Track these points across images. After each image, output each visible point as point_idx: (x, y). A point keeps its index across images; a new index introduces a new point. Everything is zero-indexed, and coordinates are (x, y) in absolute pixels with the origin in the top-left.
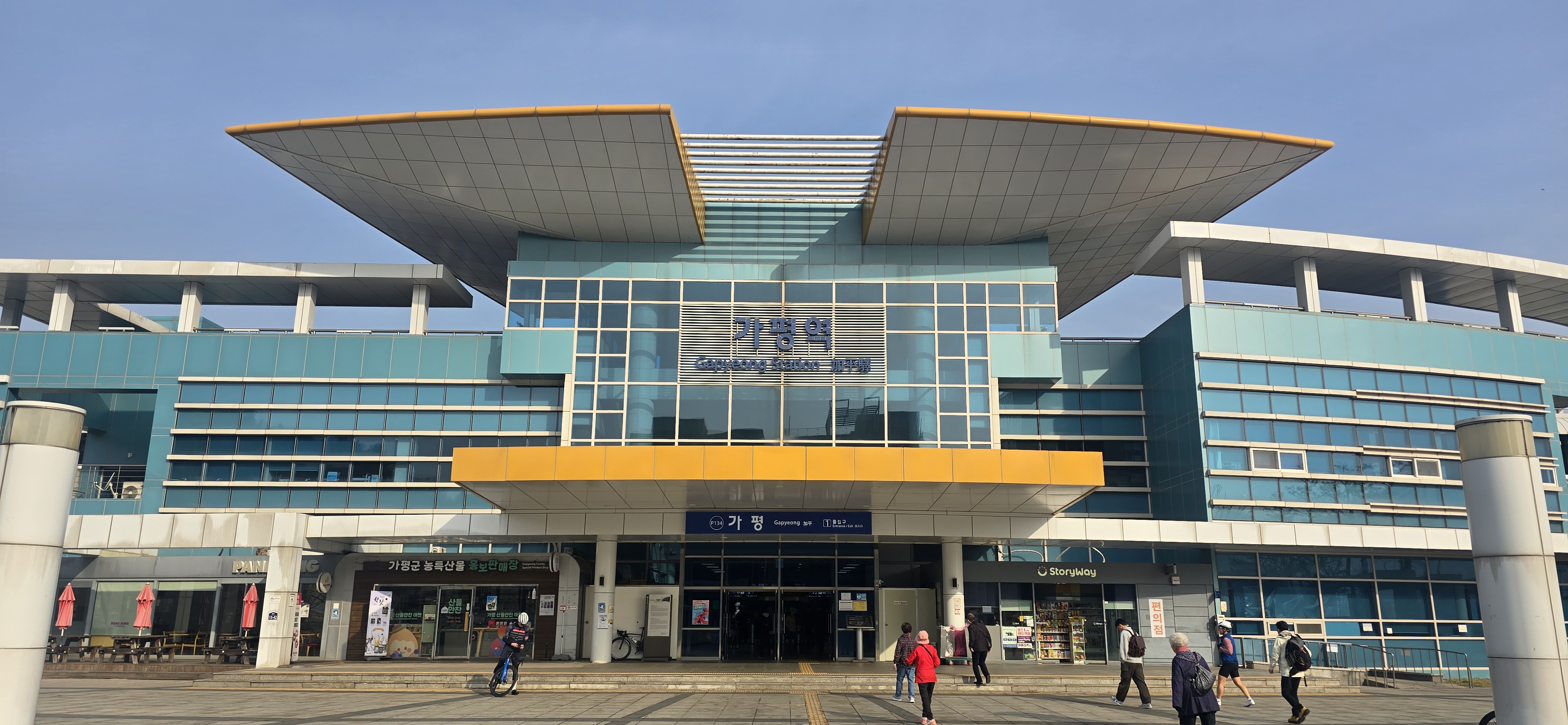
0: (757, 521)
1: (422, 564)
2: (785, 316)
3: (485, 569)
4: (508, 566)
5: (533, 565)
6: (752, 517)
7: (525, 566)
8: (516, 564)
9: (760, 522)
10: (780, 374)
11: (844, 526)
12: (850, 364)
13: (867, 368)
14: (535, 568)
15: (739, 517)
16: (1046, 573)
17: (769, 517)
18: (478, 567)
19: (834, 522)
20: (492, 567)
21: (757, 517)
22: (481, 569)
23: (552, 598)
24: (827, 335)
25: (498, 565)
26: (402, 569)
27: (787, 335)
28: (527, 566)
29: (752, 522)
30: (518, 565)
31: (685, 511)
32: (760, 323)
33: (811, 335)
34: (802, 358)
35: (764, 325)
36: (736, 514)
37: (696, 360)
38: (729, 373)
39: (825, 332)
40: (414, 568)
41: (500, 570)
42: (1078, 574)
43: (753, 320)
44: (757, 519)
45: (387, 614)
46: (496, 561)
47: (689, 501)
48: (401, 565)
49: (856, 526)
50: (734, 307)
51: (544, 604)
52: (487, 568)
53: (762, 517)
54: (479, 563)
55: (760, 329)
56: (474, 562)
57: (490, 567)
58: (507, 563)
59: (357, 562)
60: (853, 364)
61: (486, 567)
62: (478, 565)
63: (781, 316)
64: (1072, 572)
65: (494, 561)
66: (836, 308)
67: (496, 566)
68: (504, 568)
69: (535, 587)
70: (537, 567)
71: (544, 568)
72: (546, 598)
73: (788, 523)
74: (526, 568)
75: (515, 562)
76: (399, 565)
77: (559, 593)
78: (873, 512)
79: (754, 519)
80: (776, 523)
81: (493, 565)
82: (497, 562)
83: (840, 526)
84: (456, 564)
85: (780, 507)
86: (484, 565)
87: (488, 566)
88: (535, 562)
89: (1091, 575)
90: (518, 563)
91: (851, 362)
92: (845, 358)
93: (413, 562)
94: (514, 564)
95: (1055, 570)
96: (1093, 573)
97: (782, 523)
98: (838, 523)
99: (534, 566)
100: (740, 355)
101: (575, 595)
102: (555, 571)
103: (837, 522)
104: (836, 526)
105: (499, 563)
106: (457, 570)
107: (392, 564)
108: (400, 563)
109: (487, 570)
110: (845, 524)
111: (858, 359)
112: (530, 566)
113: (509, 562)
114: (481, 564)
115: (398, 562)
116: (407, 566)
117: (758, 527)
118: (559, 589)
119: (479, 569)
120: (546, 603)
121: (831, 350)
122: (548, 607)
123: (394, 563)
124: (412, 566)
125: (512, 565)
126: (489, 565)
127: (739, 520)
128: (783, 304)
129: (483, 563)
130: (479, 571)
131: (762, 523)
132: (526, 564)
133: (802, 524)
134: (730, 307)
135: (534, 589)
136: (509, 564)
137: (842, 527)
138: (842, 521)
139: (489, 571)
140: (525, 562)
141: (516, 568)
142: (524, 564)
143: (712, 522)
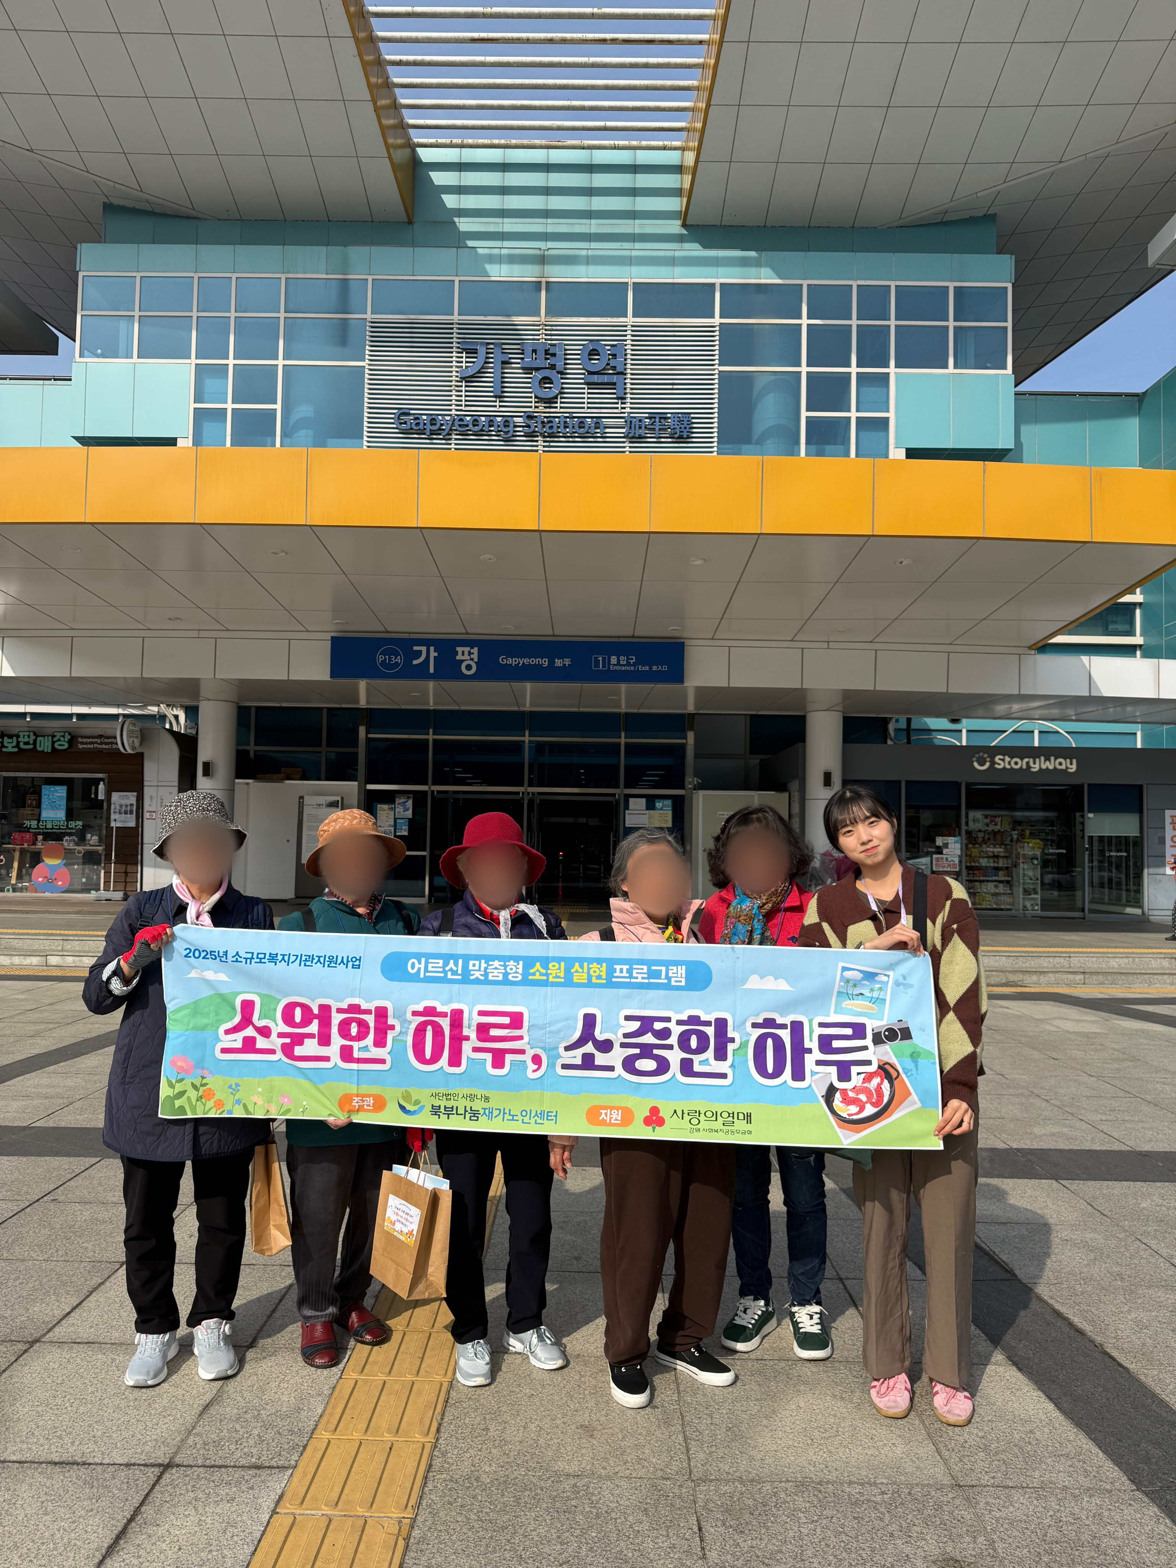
0: (466, 657)
2: (546, 339)
3: (13, 747)
4: (53, 742)
5: (96, 743)
6: (458, 649)
7: (82, 743)
8: (67, 740)
9: (472, 659)
10: (537, 440)
11: (632, 668)
13: (688, 433)
14: (100, 746)
15: (432, 649)
16: (988, 765)
17: (490, 650)
18: (2, 742)
19: (614, 660)
20: (24, 743)
21: (467, 649)
22: (7, 747)
23: (131, 798)
24: (618, 374)
25: (35, 741)
27: (550, 374)
28: (86, 743)
29: (458, 658)
30: (70, 742)
31: (328, 636)
32: (503, 353)
33: (590, 374)
34: (575, 414)
35: (511, 355)
36: (427, 643)
37: (394, 416)
39: (616, 370)
41: (39, 749)
42: (1044, 767)
43: (492, 345)
44: (466, 653)
46: (32, 734)
47: (338, 618)
49: (655, 668)
50: (459, 324)
51: (118, 807)
52: (18, 746)
53: (475, 650)
55: (504, 363)
57: (21, 744)
58: (50, 738)
60: (662, 425)
61: (14, 744)
62: (1, 740)
63: (538, 339)
64: (1034, 763)
65: (28, 733)
66: (633, 326)
67: (31, 742)
68: (45, 745)
69: (102, 780)
70: (104, 746)
71: (114, 746)
72: (122, 797)
73: (526, 661)
74: (84, 746)
75: (64, 736)
77: (146, 789)
78: (688, 642)
79: (460, 653)
80: (503, 660)
81: (26, 740)
82: (35, 735)
83: (623, 668)
85: (512, 635)
86: (10, 740)
87: (18, 743)
88: (100, 736)
89: (1067, 768)
90: (70, 738)
91: (658, 420)
92: (648, 415)
94: (62, 739)
95: (1003, 760)
96: (1071, 764)
97: (513, 661)
98: (621, 663)
99: (99, 744)
100: (468, 408)
102: (136, 752)
103: (619, 660)
104: (618, 668)
105: (37, 736)
109: (16, 750)
110: (634, 665)
111: (670, 415)
112: (91, 743)
113: (53, 736)
114: (6, 738)
117: (469, 667)
118: (146, 783)
119: (3, 746)
120: (122, 806)
121: (624, 401)
122: (127, 813)
125: (59, 740)
126: (20, 739)
127: (433, 654)
128: (543, 321)
129: (10, 736)
130: (4, 750)
131: (476, 660)
132: (85, 740)
133: (551, 663)
134: (452, 324)
135: (102, 783)
136: (55, 739)
137: (628, 668)
138: (628, 659)
139: (20, 750)
140: (83, 737)
141: (66, 746)
142: (80, 740)
143: (380, 658)
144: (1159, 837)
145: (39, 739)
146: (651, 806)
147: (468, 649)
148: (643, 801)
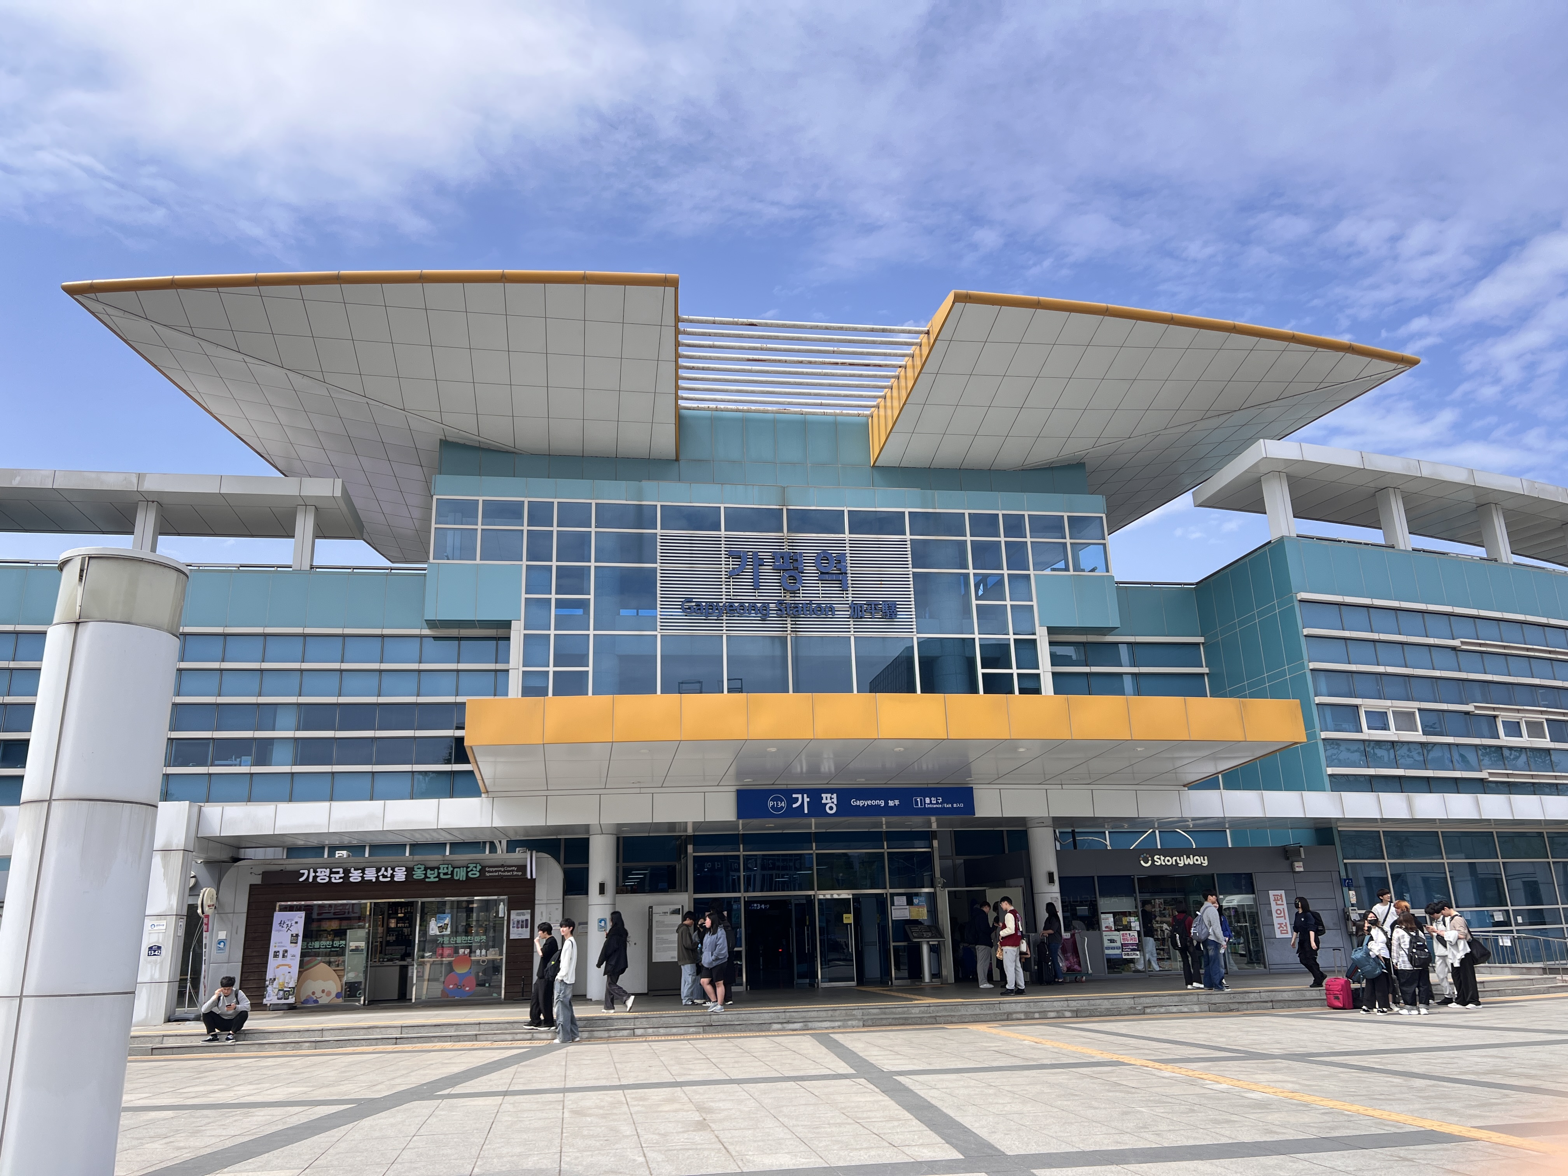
0: (829, 801)
1: (347, 872)
2: (789, 549)
3: (434, 878)
4: (467, 872)
5: (500, 871)
6: (823, 795)
7: (490, 872)
8: (478, 870)
9: (833, 802)
10: (786, 621)
11: (940, 806)
12: (873, 607)
13: (893, 614)
14: (504, 874)
15: (805, 796)
16: (1150, 862)
17: (844, 795)
18: (425, 874)
19: (928, 800)
20: (445, 874)
21: (829, 795)
22: (430, 878)
23: (526, 915)
24: (842, 573)
25: (452, 872)
26: (319, 880)
27: (792, 573)
28: (492, 872)
29: (823, 802)
30: (480, 871)
31: (734, 789)
32: (759, 558)
33: (822, 573)
34: (813, 602)
35: (765, 560)
36: (802, 791)
37: (681, 603)
38: (722, 620)
39: (840, 570)
40: (335, 879)
41: (456, 878)
42: (1187, 863)
43: (751, 553)
44: (829, 798)
45: (296, 943)
46: (450, 865)
47: (739, 774)
48: (317, 874)
49: (955, 805)
50: (725, 538)
51: (516, 923)
52: (438, 876)
53: (835, 796)
54: (426, 869)
55: (760, 565)
56: (420, 868)
57: (441, 875)
58: (465, 868)
59: (251, 873)
60: (876, 609)
61: (436, 875)
62: (424, 872)
63: (784, 549)
64: (1180, 861)
65: (447, 866)
66: (850, 540)
67: (449, 873)
68: (460, 875)
69: (503, 900)
70: (506, 874)
71: (515, 873)
72: (518, 914)
73: (869, 802)
74: (491, 874)
75: (476, 867)
76: (314, 874)
77: (536, 907)
78: (974, 786)
79: (824, 798)
80: (854, 802)
81: (446, 871)
82: (452, 867)
83: (934, 806)
84: (394, 871)
85: (861, 782)
86: (433, 872)
87: (439, 873)
88: (502, 866)
89: (1202, 863)
90: (480, 867)
91: (873, 606)
92: (865, 602)
93: (334, 870)
94: (474, 869)
95: (1160, 859)
96: (1204, 860)
97: (860, 803)
98: (933, 802)
99: (502, 872)
100: (735, 597)
101: (557, 909)
102: (534, 877)
103: (931, 801)
104: (931, 806)
105: (454, 868)
106: (396, 879)
107: (303, 874)
108: (315, 872)
109: (437, 879)
110: (941, 803)
111: (881, 602)
112: (496, 871)
113: (467, 867)
114: (429, 870)
115: (312, 870)
116: (326, 876)
117: (831, 808)
118: (536, 902)
119: (426, 877)
120: (518, 922)
121: (847, 592)
122: (522, 927)
123: (306, 872)
124: (332, 876)
125: (472, 870)
126: (440, 871)
127: (806, 800)
128: (786, 535)
129: (432, 869)
130: (427, 880)
131: (835, 803)
132: (491, 869)
133: (886, 803)
134: (721, 537)
135: (502, 903)
136: (469, 870)
137: (938, 806)
138: (937, 800)
139: (441, 879)
140: (489, 867)
141: (478, 874)
142: (487, 869)
143: (771, 804)
144: (1268, 911)
145: (456, 870)
146: (910, 902)
148: (905, 898)
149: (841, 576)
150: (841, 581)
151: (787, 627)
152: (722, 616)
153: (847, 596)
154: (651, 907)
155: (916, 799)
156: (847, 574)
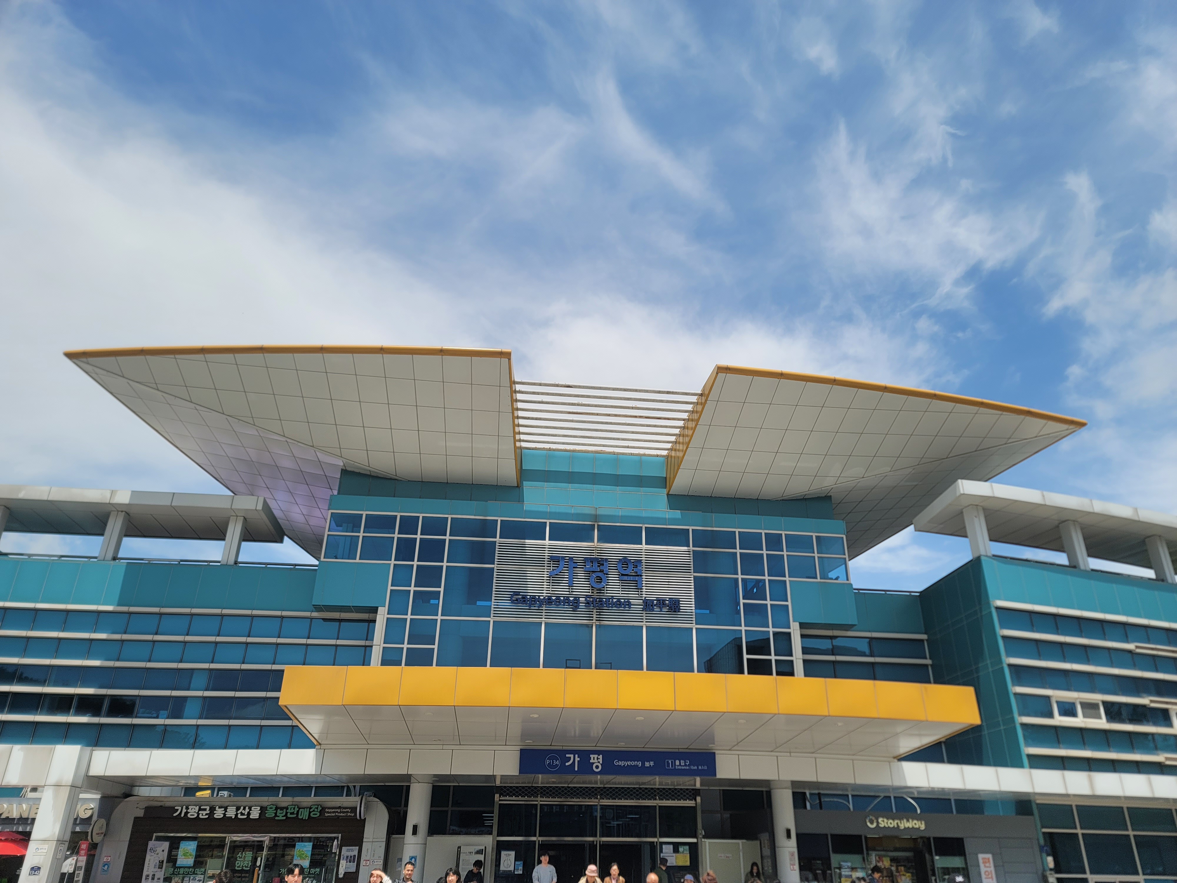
0: (596, 761)
1: (212, 809)
2: (598, 556)
3: (282, 816)
4: (310, 812)
5: (337, 812)
6: (591, 756)
7: (328, 812)
8: (319, 811)
9: (599, 762)
10: (593, 612)
11: (688, 768)
13: (677, 608)
14: (340, 815)
15: (576, 756)
16: (875, 824)
17: (609, 756)
18: (276, 813)
19: (677, 762)
20: (291, 814)
22: (279, 816)
23: (355, 851)
24: (638, 576)
25: (298, 811)
26: (189, 816)
27: (600, 574)
28: (330, 813)
29: (591, 761)
30: (320, 812)
31: (518, 748)
32: (574, 562)
33: (623, 575)
34: (614, 597)
35: (578, 564)
36: (574, 752)
37: (510, 596)
38: (542, 610)
39: (636, 573)
40: (202, 815)
41: (300, 817)
42: (906, 826)
43: (568, 558)
44: (596, 759)
45: (162, 867)
46: (296, 806)
47: (525, 736)
48: (188, 811)
49: (700, 767)
50: (548, 546)
52: (286, 815)
53: (601, 757)
54: (277, 809)
55: (574, 568)
56: (272, 808)
57: (289, 814)
58: (308, 809)
59: (137, 807)
60: (664, 604)
61: (284, 814)
62: (275, 811)
63: (593, 555)
65: (294, 806)
66: (646, 550)
67: (295, 812)
68: (304, 815)
69: (337, 838)
70: (342, 814)
71: (348, 814)
72: (348, 851)
73: (629, 763)
74: (329, 815)
75: (317, 808)
76: (186, 811)
77: (364, 844)
78: (717, 752)
79: (592, 758)
80: (616, 763)
81: (292, 811)
82: (298, 808)
83: (683, 768)
84: (250, 810)
86: (282, 812)
87: (287, 813)
88: (340, 808)
89: (920, 827)
90: (321, 808)
91: (661, 602)
92: (655, 599)
93: (202, 807)
94: (316, 810)
95: (883, 821)
96: (922, 825)
97: (621, 763)
98: (682, 765)
99: (338, 813)
100: (553, 592)
101: (380, 847)
102: (363, 818)
103: (680, 763)
104: (680, 767)
105: (300, 809)
106: (251, 817)
107: (178, 810)
108: (187, 808)
109: (284, 818)
110: (689, 765)
111: (668, 599)
112: (334, 812)
113: (311, 808)
114: (279, 810)
115: (184, 807)
116: (195, 812)
117: (597, 767)
118: (364, 840)
119: (276, 815)
120: (347, 857)
121: (641, 590)
122: (350, 862)
123: (180, 808)
124: (200, 812)
125: (314, 811)
126: (288, 811)
127: (577, 759)
128: (596, 545)
129: (282, 809)
130: (277, 818)
131: (601, 762)
132: (330, 810)
133: (643, 764)
134: (545, 546)
135: (336, 840)
136: (311, 810)
137: (686, 768)
138: (685, 762)
139: (287, 818)
140: (329, 808)
141: (318, 814)
142: (327, 810)
143: (548, 762)
146: (676, 851)
147: (597, 756)
148: (672, 846)
149: (637, 577)
150: (637, 581)
151: (593, 617)
152: (543, 607)
153: (641, 593)
154: (459, 847)
155: (668, 762)
156: (642, 576)
